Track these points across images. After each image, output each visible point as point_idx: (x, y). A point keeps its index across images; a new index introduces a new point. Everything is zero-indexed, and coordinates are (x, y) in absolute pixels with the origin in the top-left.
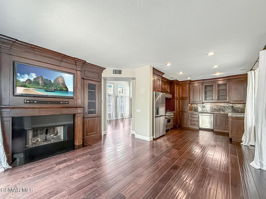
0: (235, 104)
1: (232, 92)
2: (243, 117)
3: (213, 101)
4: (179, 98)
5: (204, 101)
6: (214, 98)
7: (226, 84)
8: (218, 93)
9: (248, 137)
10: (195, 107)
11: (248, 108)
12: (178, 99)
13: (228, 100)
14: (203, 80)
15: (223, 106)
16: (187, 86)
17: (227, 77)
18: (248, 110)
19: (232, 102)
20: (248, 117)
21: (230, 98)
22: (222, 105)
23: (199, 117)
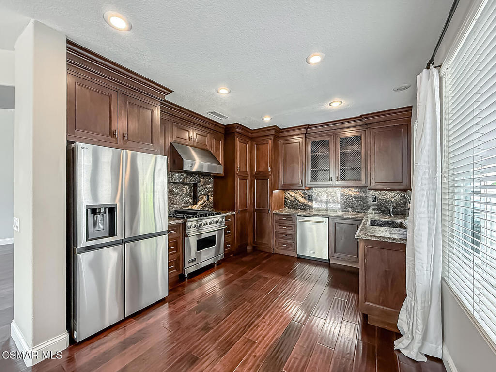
0: (381, 190)
1: (372, 159)
2: (402, 242)
3: (331, 182)
4: (252, 175)
5: (309, 183)
6: (331, 176)
7: (360, 137)
8: (342, 163)
9: (420, 327)
10: (291, 198)
11: (421, 213)
12: (249, 178)
13: (363, 182)
14: (308, 128)
15: (354, 197)
16: (270, 142)
17: (362, 117)
18: (421, 218)
19: (373, 185)
20: (418, 247)
21: (369, 176)
22: (350, 193)
23: (296, 226)
